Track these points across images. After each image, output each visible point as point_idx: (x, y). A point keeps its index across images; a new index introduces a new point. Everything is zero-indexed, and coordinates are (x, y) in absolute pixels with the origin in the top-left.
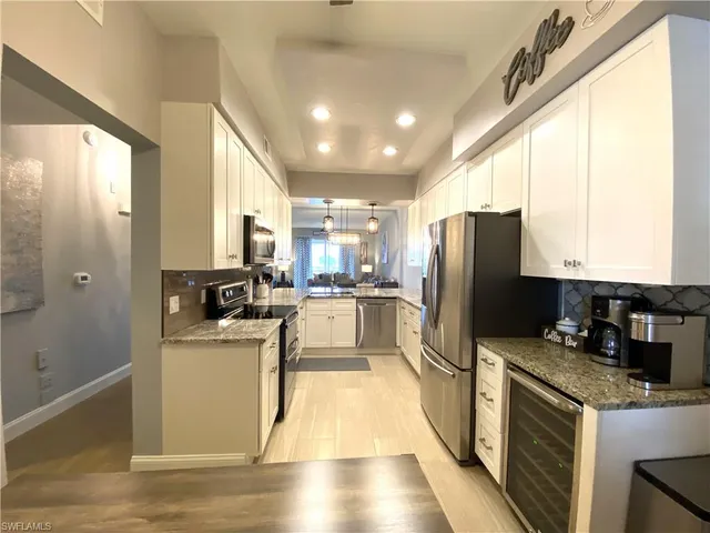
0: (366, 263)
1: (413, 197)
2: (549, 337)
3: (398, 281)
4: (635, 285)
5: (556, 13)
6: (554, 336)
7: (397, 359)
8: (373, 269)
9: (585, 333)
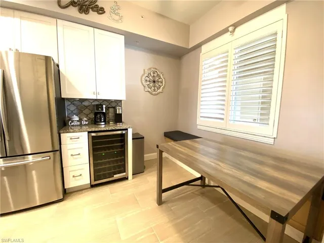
2: (72, 124)
6: (75, 123)
9: (85, 119)
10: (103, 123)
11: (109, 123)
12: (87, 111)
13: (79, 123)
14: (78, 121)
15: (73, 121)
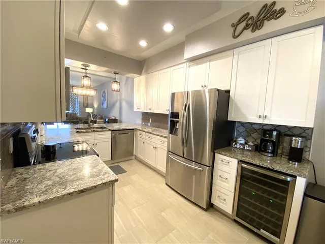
0: (87, 106)
1: (140, 73)
2: (235, 146)
3: (118, 118)
4: (272, 125)
5: (274, 3)
6: (238, 146)
7: (134, 162)
8: (93, 110)
9: (251, 144)
10: (270, 155)
11: (282, 156)
12: (255, 135)
13: (241, 147)
14: (241, 144)
15: (236, 144)
